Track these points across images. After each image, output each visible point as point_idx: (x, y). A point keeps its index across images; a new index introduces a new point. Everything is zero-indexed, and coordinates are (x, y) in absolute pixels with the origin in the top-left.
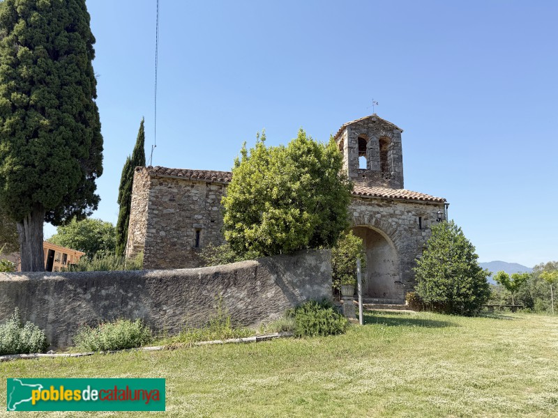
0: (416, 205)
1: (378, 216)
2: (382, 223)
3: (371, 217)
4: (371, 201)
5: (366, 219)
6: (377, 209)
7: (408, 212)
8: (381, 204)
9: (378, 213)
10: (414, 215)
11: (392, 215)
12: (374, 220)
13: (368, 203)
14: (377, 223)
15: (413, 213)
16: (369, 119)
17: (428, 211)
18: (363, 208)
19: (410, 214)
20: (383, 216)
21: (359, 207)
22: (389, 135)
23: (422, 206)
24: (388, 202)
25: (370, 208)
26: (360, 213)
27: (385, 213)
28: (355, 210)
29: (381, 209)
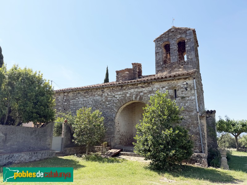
0: (169, 82)
1: (142, 94)
2: (144, 98)
3: (137, 95)
4: (138, 85)
5: (134, 97)
6: (141, 90)
7: (163, 87)
8: (144, 86)
9: (142, 92)
10: (167, 89)
11: (150, 92)
12: (139, 97)
13: (135, 87)
14: (141, 98)
15: (167, 87)
16: (169, 31)
17: (179, 84)
18: (132, 90)
19: (164, 89)
20: (145, 93)
21: (130, 91)
22: (184, 36)
23: (174, 81)
24: (148, 84)
25: (136, 90)
26: (130, 94)
27: (146, 91)
28: (127, 93)
29: (144, 89)
